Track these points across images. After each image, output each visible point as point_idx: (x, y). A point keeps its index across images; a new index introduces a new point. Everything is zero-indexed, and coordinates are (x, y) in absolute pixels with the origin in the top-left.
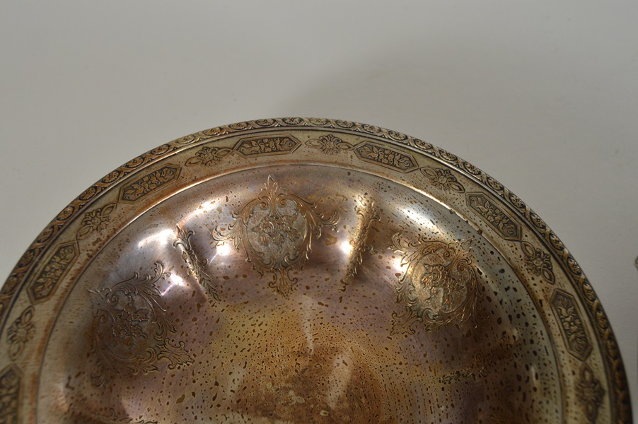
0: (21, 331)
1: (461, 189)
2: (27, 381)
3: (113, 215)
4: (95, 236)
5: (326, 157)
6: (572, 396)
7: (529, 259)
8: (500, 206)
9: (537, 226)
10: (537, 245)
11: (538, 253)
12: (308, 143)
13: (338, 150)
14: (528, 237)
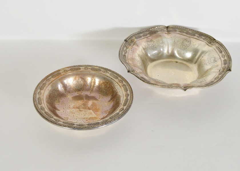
0: (40, 93)
1: (108, 73)
2: (42, 99)
3: (51, 79)
4: (49, 82)
5: (86, 70)
6: (124, 96)
7: (119, 81)
8: (115, 75)
9: (120, 76)
10: (121, 79)
11: (121, 80)
12: (83, 69)
13: (88, 69)
14: (119, 78)
